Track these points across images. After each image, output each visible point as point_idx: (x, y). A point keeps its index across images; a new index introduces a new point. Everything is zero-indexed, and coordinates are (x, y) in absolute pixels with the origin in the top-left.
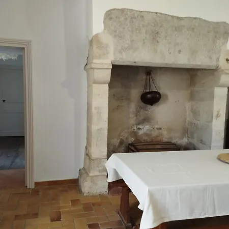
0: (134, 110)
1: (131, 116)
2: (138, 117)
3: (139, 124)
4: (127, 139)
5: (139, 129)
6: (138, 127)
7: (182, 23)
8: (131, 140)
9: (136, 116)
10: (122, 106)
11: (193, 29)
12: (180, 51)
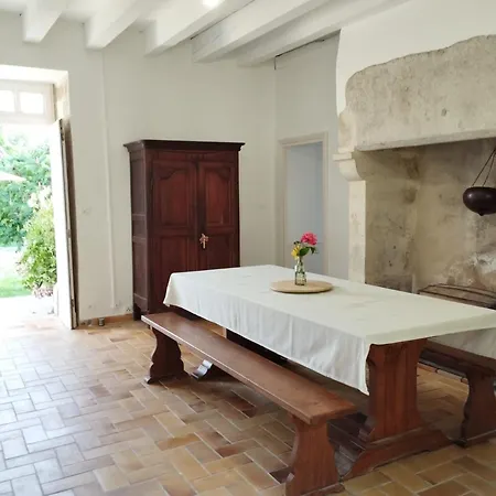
0: (474, 225)
1: (469, 235)
2: (481, 238)
3: (482, 252)
4: (460, 278)
5: (482, 262)
6: (480, 258)
7: (445, 58)
8: (468, 282)
9: (478, 236)
10: (453, 216)
11: (465, 62)
12: (445, 112)
